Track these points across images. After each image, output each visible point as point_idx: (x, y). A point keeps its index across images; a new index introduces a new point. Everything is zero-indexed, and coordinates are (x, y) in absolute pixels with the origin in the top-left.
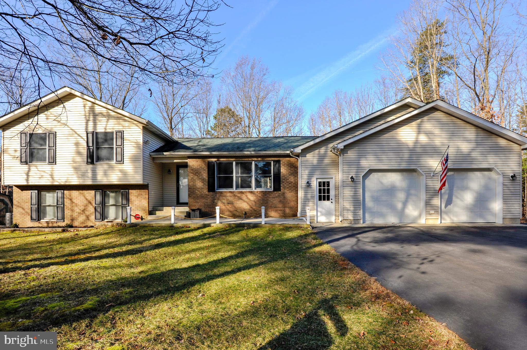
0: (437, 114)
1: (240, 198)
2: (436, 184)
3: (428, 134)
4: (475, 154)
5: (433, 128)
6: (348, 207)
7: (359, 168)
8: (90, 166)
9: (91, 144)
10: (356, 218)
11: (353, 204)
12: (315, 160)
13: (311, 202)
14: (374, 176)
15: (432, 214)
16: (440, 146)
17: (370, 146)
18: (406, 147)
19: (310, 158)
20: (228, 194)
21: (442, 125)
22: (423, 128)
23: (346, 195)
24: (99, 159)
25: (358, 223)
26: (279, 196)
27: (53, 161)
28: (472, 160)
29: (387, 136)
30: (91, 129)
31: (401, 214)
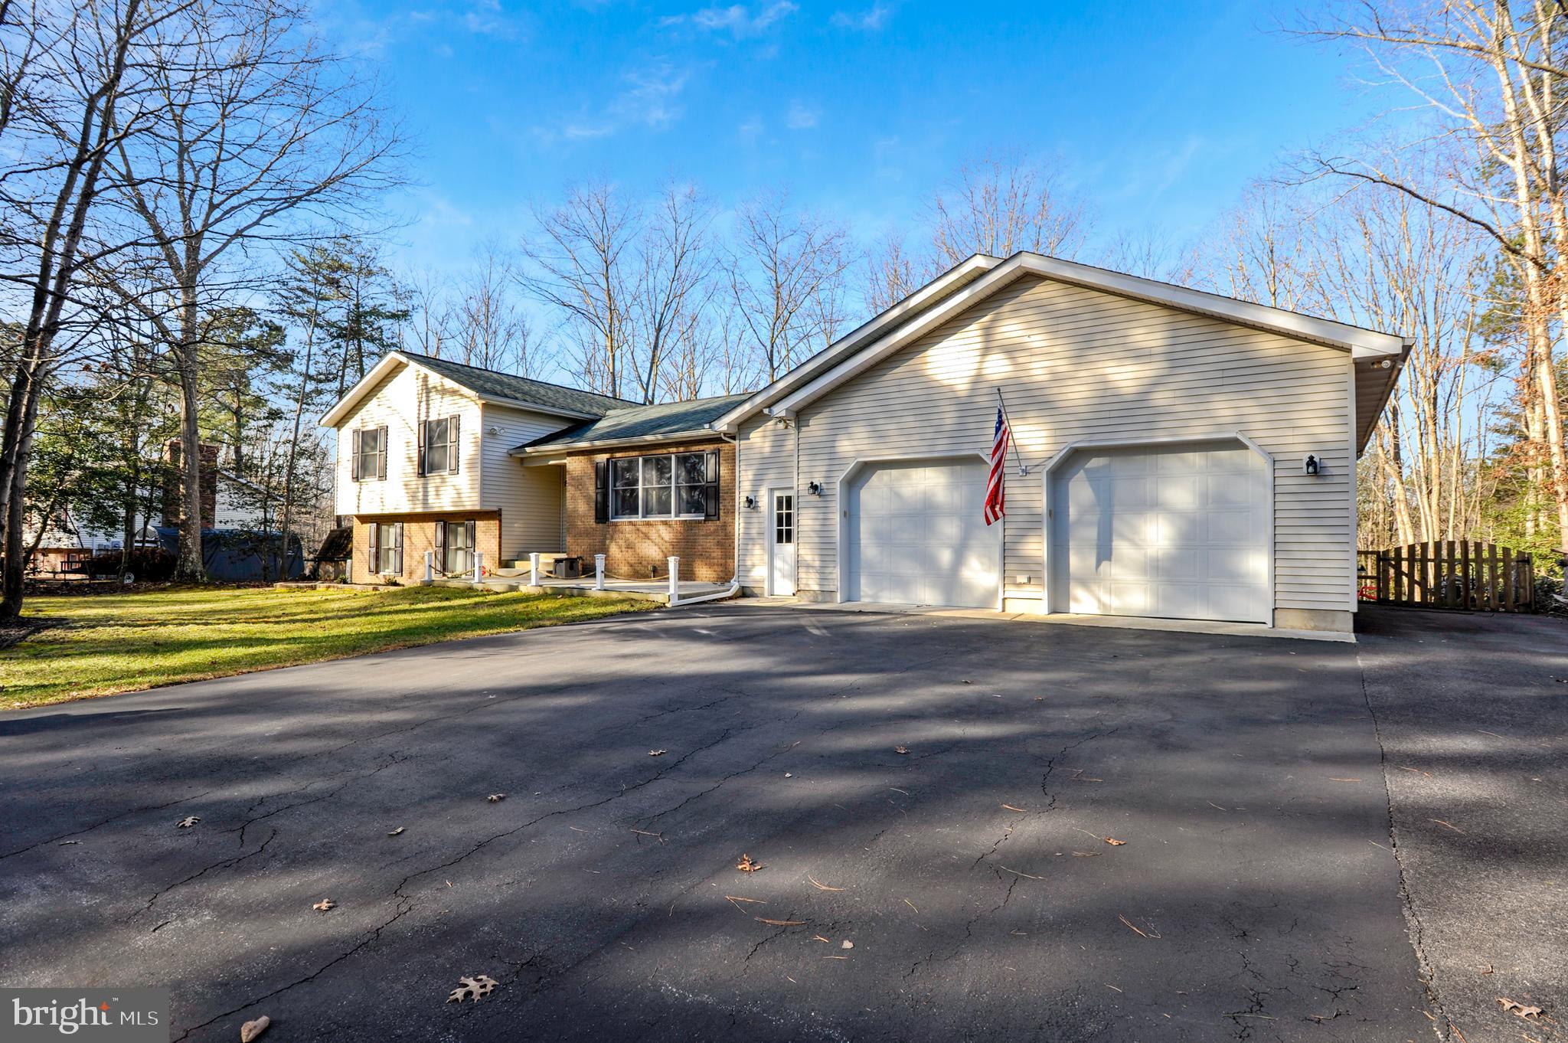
0: (1041, 292)
1: (647, 537)
2: (1036, 497)
3: (1011, 351)
4: (1161, 398)
5: (1028, 332)
6: (809, 558)
7: (833, 459)
8: (421, 481)
9: (422, 444)
10: (826, 589)
11: (818, 552)
12: (768, 444)
13: (757, 547)
14: (880, 480)
15: (1020, 584)
16: (1047, 385)
17: (859, 403)
18: (951, 395)
19: (758, 440)
20: (628, 528)
21: (1052, 320)
22: (998, 337)
23: (806, 529)
24: (432, 469)
25: (832, 602)
26: (716, 531)
27: (383, 477)
28: (1156, 415)
29: (900, 371)
30: (423, 418)
31: (950, 582)
